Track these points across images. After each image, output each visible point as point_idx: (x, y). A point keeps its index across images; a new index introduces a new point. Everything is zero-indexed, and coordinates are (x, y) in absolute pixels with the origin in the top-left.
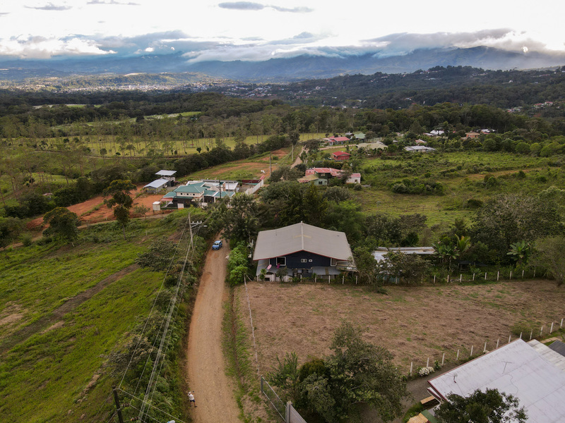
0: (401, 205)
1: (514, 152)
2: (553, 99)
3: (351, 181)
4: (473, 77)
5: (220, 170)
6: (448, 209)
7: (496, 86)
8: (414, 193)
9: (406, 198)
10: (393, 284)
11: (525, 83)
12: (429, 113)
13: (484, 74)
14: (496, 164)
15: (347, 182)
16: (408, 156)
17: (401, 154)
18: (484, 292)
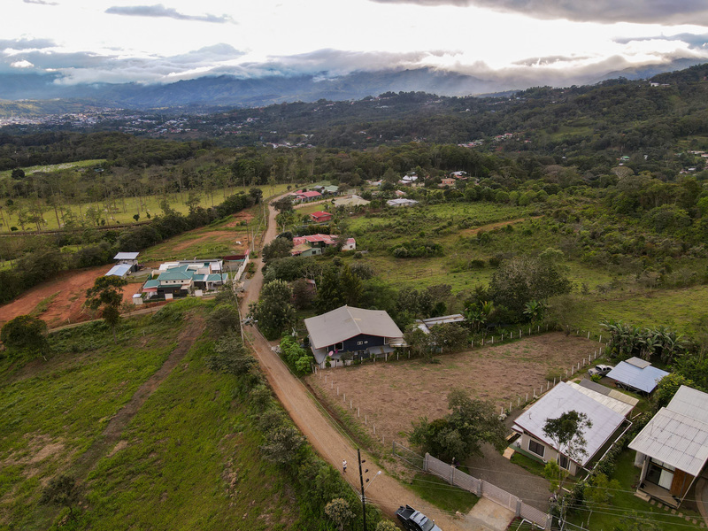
0: (408, 270)
1: (495, 201)
2: (512, 130)
3: (346, 248)
4: (428, 105)
5: (181, 244)
6: (454, 272)
7: (454, 116)
8: (416, 257)
9: (410, 263)
10: (439, 354)
11: (481, 111)
12: (398, 155)
13: (439, 101)
14: (483, 217)
15: (343, 249)
16: (393, 212)
17: (386, 210)
18: (514, 350)
